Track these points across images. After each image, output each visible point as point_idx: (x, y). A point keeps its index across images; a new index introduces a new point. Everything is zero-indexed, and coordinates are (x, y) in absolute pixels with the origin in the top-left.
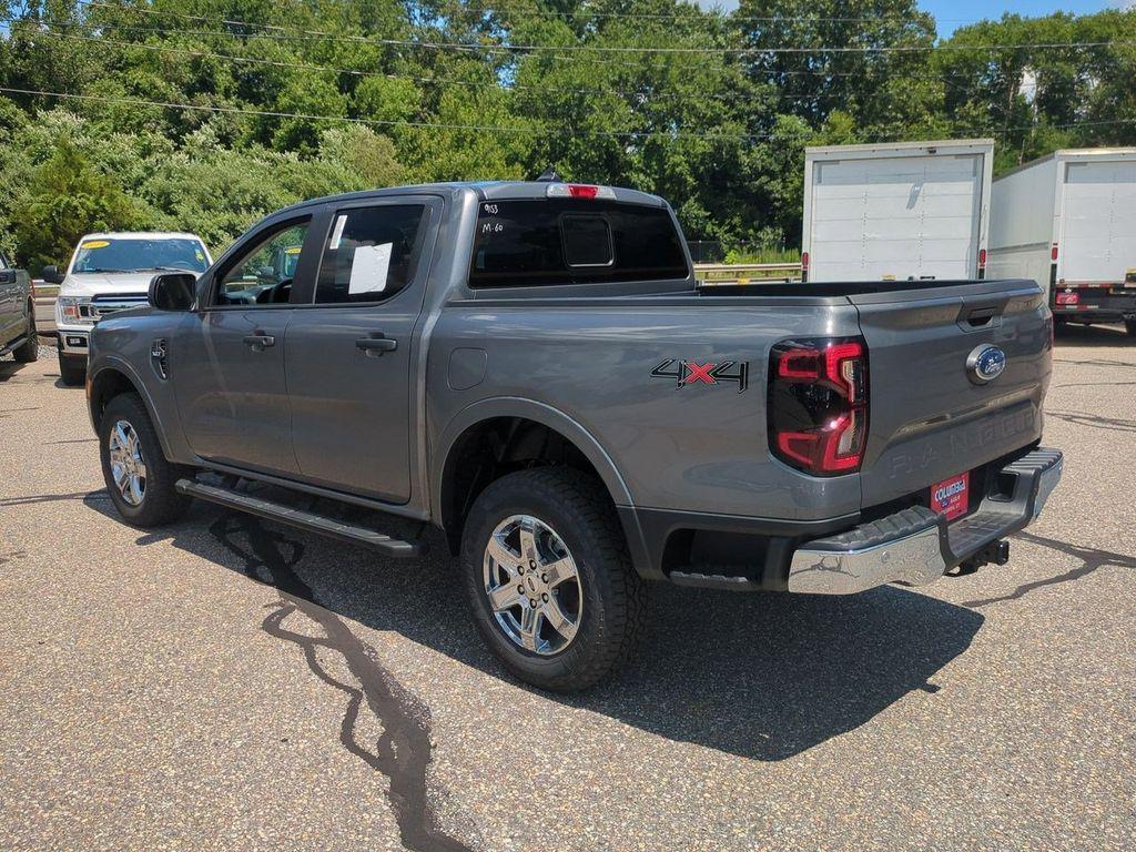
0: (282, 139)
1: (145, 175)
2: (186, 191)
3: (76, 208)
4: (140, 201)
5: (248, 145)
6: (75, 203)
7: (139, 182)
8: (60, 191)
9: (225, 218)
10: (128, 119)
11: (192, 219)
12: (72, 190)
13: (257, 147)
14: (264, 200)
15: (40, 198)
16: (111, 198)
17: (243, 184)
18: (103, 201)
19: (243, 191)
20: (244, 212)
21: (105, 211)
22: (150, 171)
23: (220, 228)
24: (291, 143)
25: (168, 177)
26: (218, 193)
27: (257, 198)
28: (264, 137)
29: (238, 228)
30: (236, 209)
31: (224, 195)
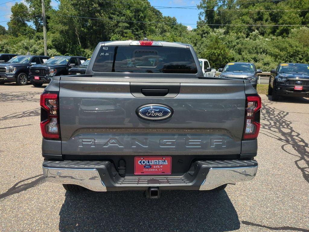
0: (278, 33)
1: (236, 44)
2: (245, 48)
3: (215, 53)
4: (234, 52)
5: (269, 35)
7: (234, 46)
8: (212, 49)
9: (254, 56)
10: (240, 29)
11: (246, 57)
12: (215, 49)
13: (271, 35)
14: (266, 50)
15: (208, 51)
16: (224, 50)
17: (261, 46)
18: (222, 52)
19: (260, 48)
20: (259, 54)
21: (222, 54)
22: (238, 43)
23: (252, 59)
24: (281, 34)
25: (242, 45)
26: (254, 48)
27: (264, 50)
28: (273, 32)
29: (256, 59)
30: (257, 53)
31: (256, 49)
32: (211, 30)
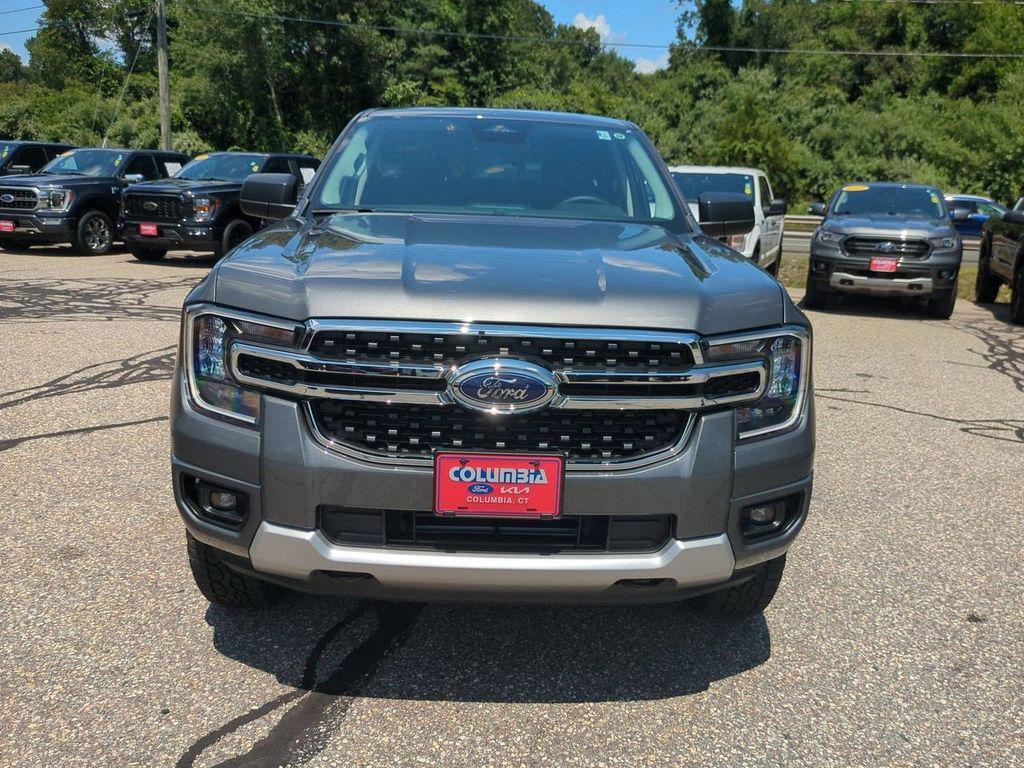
0: (961, 85)
1: (814, 123)
2: (847, 137)
3: (745, 152)
4: (804, 148)
5: (924, 93)
6: (746, 149)
7: (808, 129)
8: (735, 138)
9: (875, 163)
10: (820, 73)
11: (848, 165)
12: (746, 137)
13: (933, 94)
14: (920, 145)
15: (720, 144)
16: (776, 144)
17: (902, 130)
18: (769, 147)
19: (900, 137)
20: (896, 158)
21: (767, 155)
22: (819, 120)
23: (869, 172)
24: (970, 90)
25: (835, 125)
26: (877, 138)
27: (913, 144)
28: (941, 85)
29: (886, 173)
30: (888, 154)
31: (882, 141)
32: (727, 73)
